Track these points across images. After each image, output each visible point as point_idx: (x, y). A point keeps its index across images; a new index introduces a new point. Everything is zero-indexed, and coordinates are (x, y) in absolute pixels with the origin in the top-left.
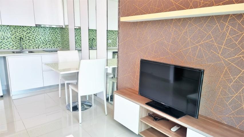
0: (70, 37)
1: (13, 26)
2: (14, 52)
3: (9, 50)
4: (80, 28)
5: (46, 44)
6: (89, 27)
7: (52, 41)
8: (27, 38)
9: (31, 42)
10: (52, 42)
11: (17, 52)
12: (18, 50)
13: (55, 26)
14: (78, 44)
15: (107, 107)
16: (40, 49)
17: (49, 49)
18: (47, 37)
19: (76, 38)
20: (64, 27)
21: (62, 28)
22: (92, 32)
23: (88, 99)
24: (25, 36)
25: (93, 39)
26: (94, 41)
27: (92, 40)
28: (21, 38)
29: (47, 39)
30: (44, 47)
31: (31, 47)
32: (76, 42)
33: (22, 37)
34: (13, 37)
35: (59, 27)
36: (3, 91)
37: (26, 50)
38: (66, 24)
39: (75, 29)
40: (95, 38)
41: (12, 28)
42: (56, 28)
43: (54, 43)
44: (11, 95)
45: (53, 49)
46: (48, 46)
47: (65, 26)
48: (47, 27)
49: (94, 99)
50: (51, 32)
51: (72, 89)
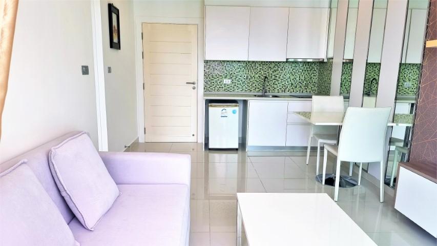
0: (332, 77)
1: (259, 62)
2: (255, 96)
3: (250, 93)
4: (351, 62)
5: (296, 87)
6: (367, 60)
7: (305, 82)
8: (273, 77)
9: (277, 83)
10: (304, 84)
11: (259, 96)
12: (260, 94)
13: (311, 60)
14: (344, 87)
15: (385, 193)
16: (288, 93)
17: (298, 94)
18: (298, 76)
19: (343, 78)
20: (325, 61)
21: (321, 63)
22: (373, 69)
23: (351, 174)
24: (270, 75)
25: (374, 79)
26: (375, 82)
27: (372, 81)
28: (266, 77)
29: (298, 79)
30: (292, 90)
31: (276, 91)
32: (341, 84)
33: (268, 76)
34: (257, 76)
35: (317, 61)
36: (239, 144)
37: (269, 94)
38: (330, 55)
39: (343, 63)
40: (377, 78)
41: (257, 65)
42: (314, 62)
43: (307, 85)
44: (247, 150)
45: (305, 94)
46: (298, 89)
47: (328, 59)
48: (301, 62)
49: (362, 177)
50: (305, 69)
51: (328, 151)
